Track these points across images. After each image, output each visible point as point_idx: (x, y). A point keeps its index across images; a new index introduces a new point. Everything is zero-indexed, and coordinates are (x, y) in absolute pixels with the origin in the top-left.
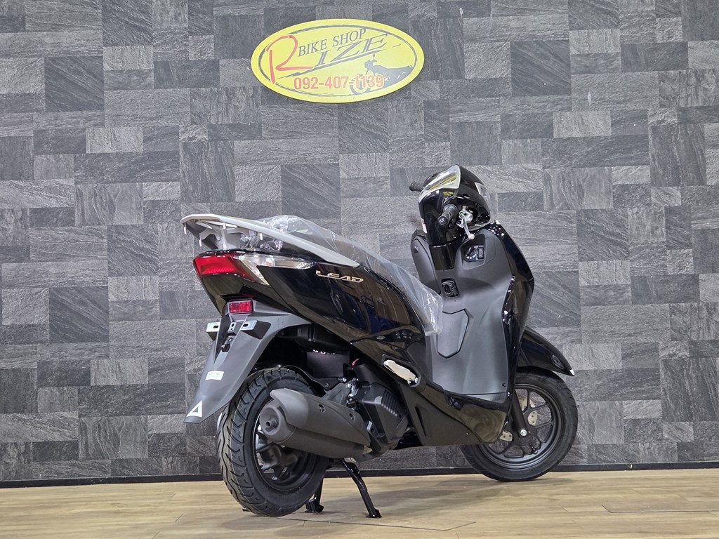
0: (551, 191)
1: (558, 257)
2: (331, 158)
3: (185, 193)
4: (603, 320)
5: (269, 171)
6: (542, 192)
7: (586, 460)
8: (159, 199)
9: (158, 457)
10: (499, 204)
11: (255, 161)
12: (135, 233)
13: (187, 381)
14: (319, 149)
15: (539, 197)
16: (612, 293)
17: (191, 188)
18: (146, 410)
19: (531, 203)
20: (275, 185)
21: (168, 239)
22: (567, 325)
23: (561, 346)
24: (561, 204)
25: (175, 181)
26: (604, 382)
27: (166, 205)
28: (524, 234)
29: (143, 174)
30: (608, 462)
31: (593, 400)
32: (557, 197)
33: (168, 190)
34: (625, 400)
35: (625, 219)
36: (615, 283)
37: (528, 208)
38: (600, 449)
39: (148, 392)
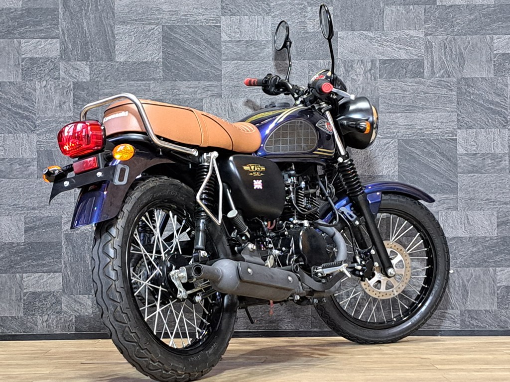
0: (432, 58)
1: (437, 124)
2: (212, 20)
3: (64, 51)
4: (480, 187)
5: (149, 31)
6: (423, 59)
7: (458, 325)
8: (37, 56)
9: (34, 315)
10: (380, 71)
11: (136, 20)
12: (13, 90)
13: (63, 240)
14: (201, 11)
15: (421, 64)
16: (490, 161)
17: (70, 46)
18: (21, 268)
19: (412, 70)
20: (155, 46)
21: (47, 97)
22: (443, 192)
23: (438, 213)
24: (442, 71)
25: (54, 38)
26: (479, 249)
27: (45, 63)
28: (404, 101)
29: (22, 30)
30: (480, 327)
31: (468, 267)
32: (437, 65)
33: (46, 48)
34: (499, 267)
35: (506, 88)
36: (493, 152)
37: (408, 75)
38: (473, 314)
39: (24, 251)
